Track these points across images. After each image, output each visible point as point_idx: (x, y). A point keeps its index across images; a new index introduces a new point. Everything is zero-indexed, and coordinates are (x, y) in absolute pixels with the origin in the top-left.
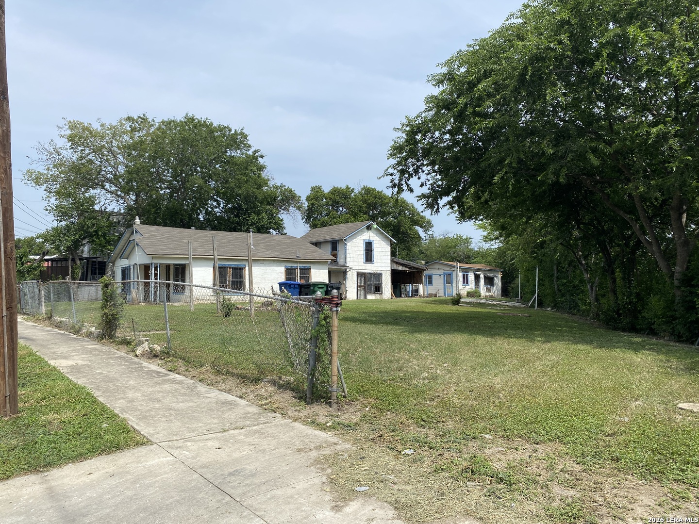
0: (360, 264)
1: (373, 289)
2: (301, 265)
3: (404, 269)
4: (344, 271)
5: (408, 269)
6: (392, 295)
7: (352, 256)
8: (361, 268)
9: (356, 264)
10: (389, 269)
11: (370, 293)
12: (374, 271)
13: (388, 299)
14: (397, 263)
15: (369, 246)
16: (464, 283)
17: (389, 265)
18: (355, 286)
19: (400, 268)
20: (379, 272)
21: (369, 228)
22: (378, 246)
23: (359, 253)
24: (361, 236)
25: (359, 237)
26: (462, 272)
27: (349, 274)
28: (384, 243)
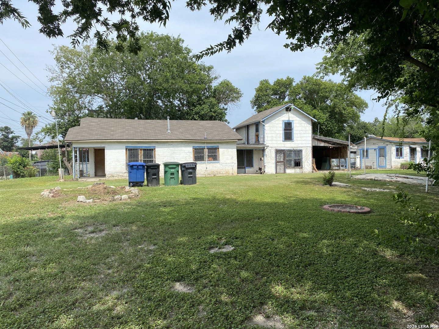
0: (279, 142)
1: (293, 163)
2: (209, 145)
3: (326, 145)
4: (263, 148)
5: (330, 145)
6: (314, 169)
7: (270, 135)
8: (280, 145)
9: (274, 142)
10: (311, 145)
11: (290, 167)
12: (294, 148)
13: (309, 173)
14: (318, 140)
15: (288, 127)
16: (397, 155)
17: (310, 142)
18: (274, 161)
19: (322, 144)
20: (299, 149)
21: (288, 109)
22: (298, 125)
23: (277, 132)
24: (280, 118)
25: (278, 118)
26: (396, 146)
27: (267, 152)
28: (304, 122)
